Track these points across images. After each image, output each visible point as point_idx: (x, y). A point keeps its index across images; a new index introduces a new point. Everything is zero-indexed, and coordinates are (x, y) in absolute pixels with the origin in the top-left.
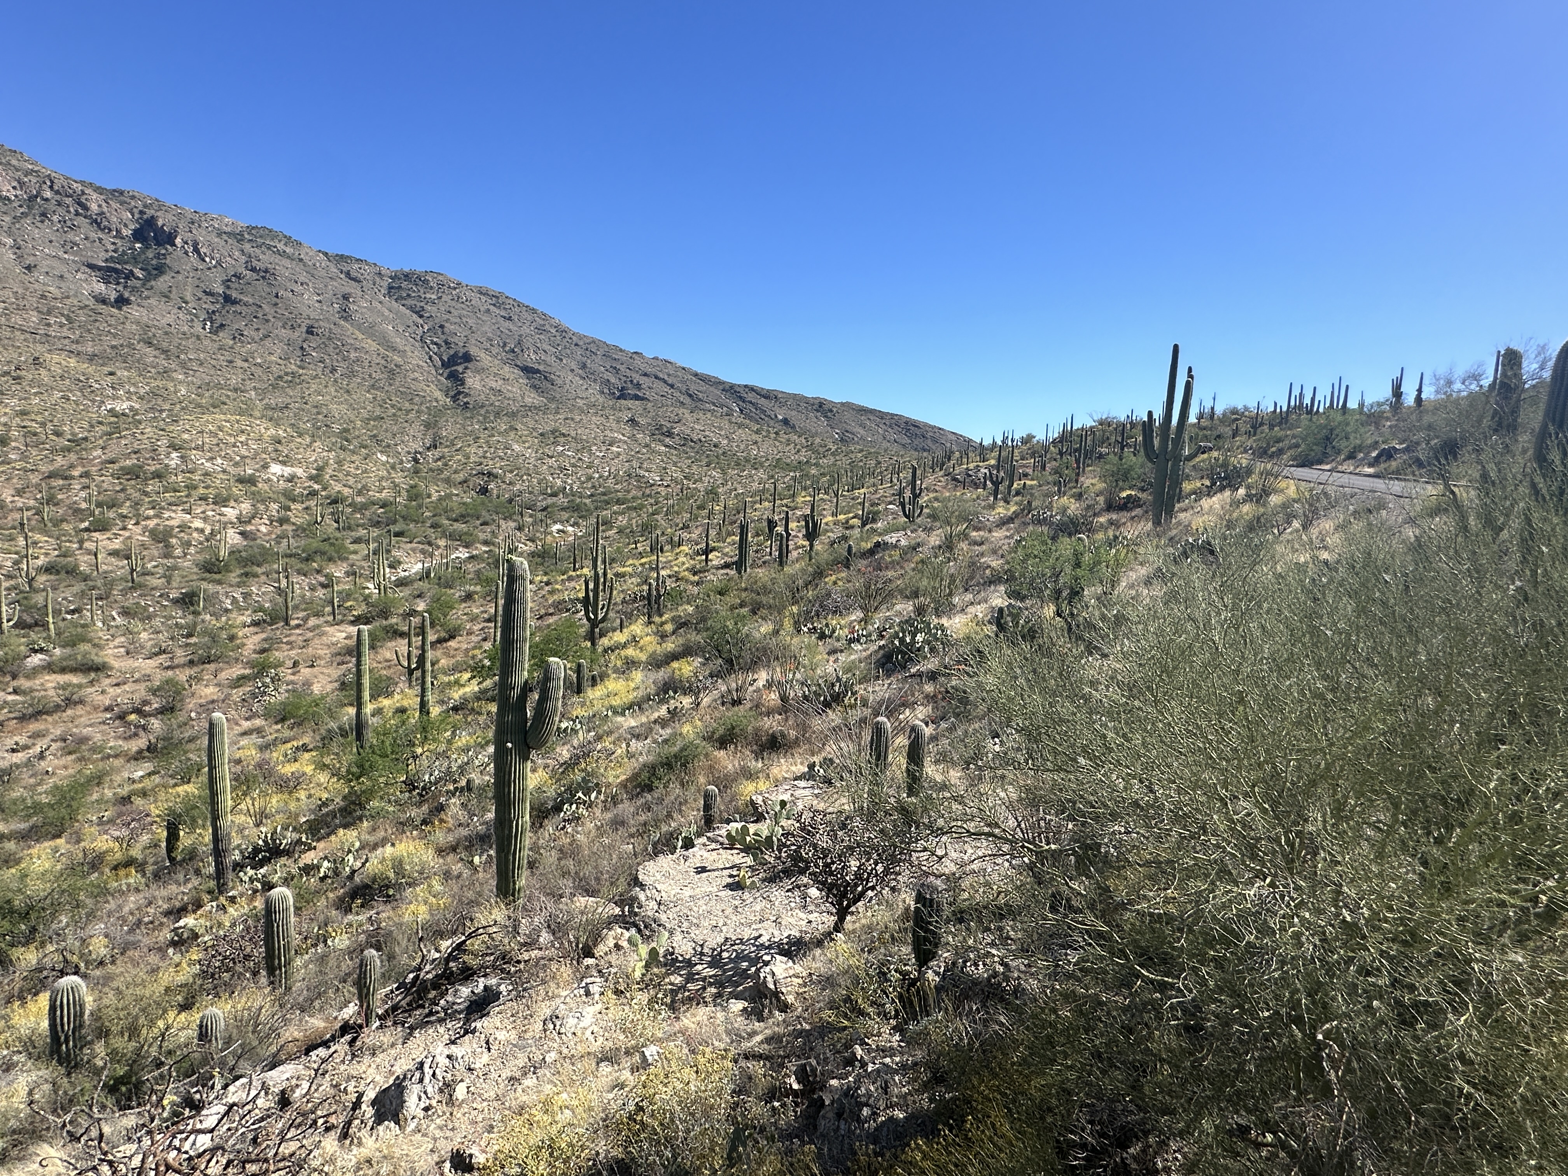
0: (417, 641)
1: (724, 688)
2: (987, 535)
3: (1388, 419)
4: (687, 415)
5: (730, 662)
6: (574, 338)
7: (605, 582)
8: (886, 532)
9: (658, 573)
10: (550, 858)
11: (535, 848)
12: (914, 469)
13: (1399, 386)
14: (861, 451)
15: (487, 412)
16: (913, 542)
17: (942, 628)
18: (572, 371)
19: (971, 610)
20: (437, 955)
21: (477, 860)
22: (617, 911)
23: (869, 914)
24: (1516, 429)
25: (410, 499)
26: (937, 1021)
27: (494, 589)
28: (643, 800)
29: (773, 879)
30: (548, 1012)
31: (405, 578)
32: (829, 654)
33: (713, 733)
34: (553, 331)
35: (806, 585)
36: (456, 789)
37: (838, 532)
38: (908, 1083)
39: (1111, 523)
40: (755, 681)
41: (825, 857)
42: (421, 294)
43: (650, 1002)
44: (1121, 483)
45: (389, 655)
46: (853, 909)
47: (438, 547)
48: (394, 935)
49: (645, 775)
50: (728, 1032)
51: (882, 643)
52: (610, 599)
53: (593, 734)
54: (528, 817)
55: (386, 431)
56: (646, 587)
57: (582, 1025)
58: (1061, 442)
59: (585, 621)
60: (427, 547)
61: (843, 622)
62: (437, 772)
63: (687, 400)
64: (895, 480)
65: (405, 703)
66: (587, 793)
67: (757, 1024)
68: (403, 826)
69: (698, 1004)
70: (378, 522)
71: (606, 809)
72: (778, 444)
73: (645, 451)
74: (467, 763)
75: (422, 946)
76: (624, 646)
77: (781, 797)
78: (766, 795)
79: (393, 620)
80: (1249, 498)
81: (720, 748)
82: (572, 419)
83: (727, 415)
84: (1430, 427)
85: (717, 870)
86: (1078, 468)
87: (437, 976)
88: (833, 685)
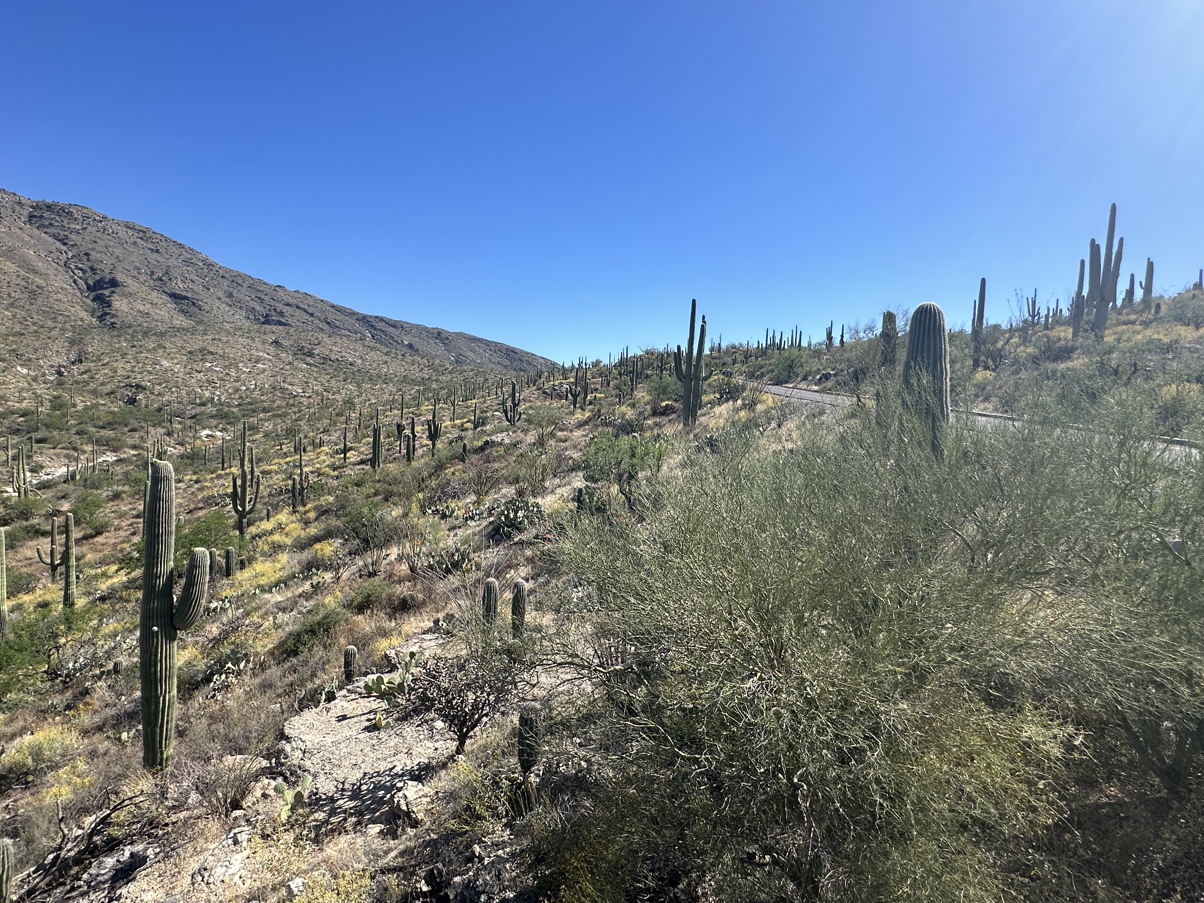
0: (60, 539)
1: (361, 563)
2: (569, 434)
3: (825, 354)
4: (325, 339)
5: (366, 541)
6: (221, 272)
7: (252, 479)
8: (493, 433)
9: (301, 470)
10: (200, 726)
11: (185, 717)
12: (514, 385)
13: (830, 333)
14: (472, 370)
15: (135, 331)
16: (514, 441)
17: (537, 505)
18: (219, 299)
19: (559, 491)
20: (80, 832)
21: (124, 736)
22: (265, 763)
23: (485, 736)
24: (894, 362)
25: (54, 408)
26: (538, 814)
27: (143, 488)
28: (289, 664)
29: (404, 718)
30: (197, 866)
31: (48, 481)
32: (449, 530)
33: (352, 601)
34: (201, 264)
35: (430, 476)
36: (103, 673)
37: (455, 433)
38: (517, 867)
39: (656, 424)
40: (388, 555)
41: (447, 694)
42: (65, 223)
43: (296, 839)
44: (661, 396)
45: (29, 553)
46: (472, 733)
47: (84, 452)
48: (34, 819)
49: (291, 643)
50: (366, 854)
51: (492, 519)
52: (257, 493)
53: (241, 610)
54: (175, 692)
55: (27, 346)
56: (290, 482)
57: (230, 871)
58: (620, 366)
59: (233, 513)
60: (72, 452)
61: (460, 504)
62: (82, 659)
63: (326, 327)
64: (499, 393)
65: (48, 597)
66: (236, 663)
67: (392, 842)
68: (43, 714)
69: (340, 834)
70: (18, 430)
71: (254, 675)
72: (404, 364)
73: (288, 367)
74: (114, 648)
75: (63, 826)
76: (271, 533)
77: (411, 650)
78: (398, 649)
79: (35, 521)
80: (744, 406)
81: (359, 614)
82: (220, 340)
83: (361, 340)
84: (848, 360)
85: (357, 716)
86: (632, 385)
87: (79, 852)
88: (453, 555)
